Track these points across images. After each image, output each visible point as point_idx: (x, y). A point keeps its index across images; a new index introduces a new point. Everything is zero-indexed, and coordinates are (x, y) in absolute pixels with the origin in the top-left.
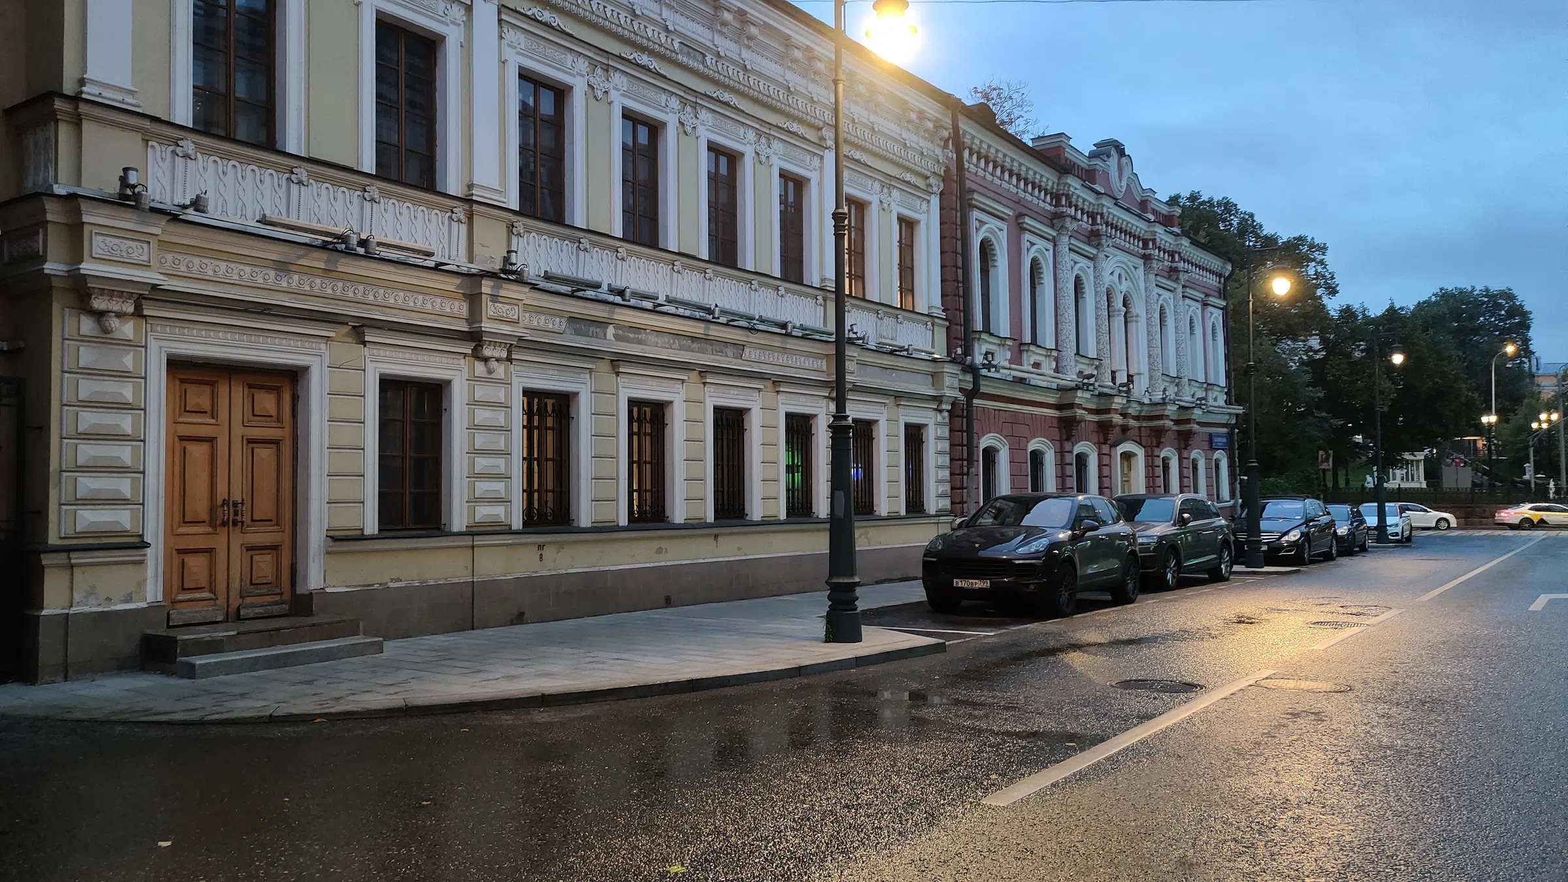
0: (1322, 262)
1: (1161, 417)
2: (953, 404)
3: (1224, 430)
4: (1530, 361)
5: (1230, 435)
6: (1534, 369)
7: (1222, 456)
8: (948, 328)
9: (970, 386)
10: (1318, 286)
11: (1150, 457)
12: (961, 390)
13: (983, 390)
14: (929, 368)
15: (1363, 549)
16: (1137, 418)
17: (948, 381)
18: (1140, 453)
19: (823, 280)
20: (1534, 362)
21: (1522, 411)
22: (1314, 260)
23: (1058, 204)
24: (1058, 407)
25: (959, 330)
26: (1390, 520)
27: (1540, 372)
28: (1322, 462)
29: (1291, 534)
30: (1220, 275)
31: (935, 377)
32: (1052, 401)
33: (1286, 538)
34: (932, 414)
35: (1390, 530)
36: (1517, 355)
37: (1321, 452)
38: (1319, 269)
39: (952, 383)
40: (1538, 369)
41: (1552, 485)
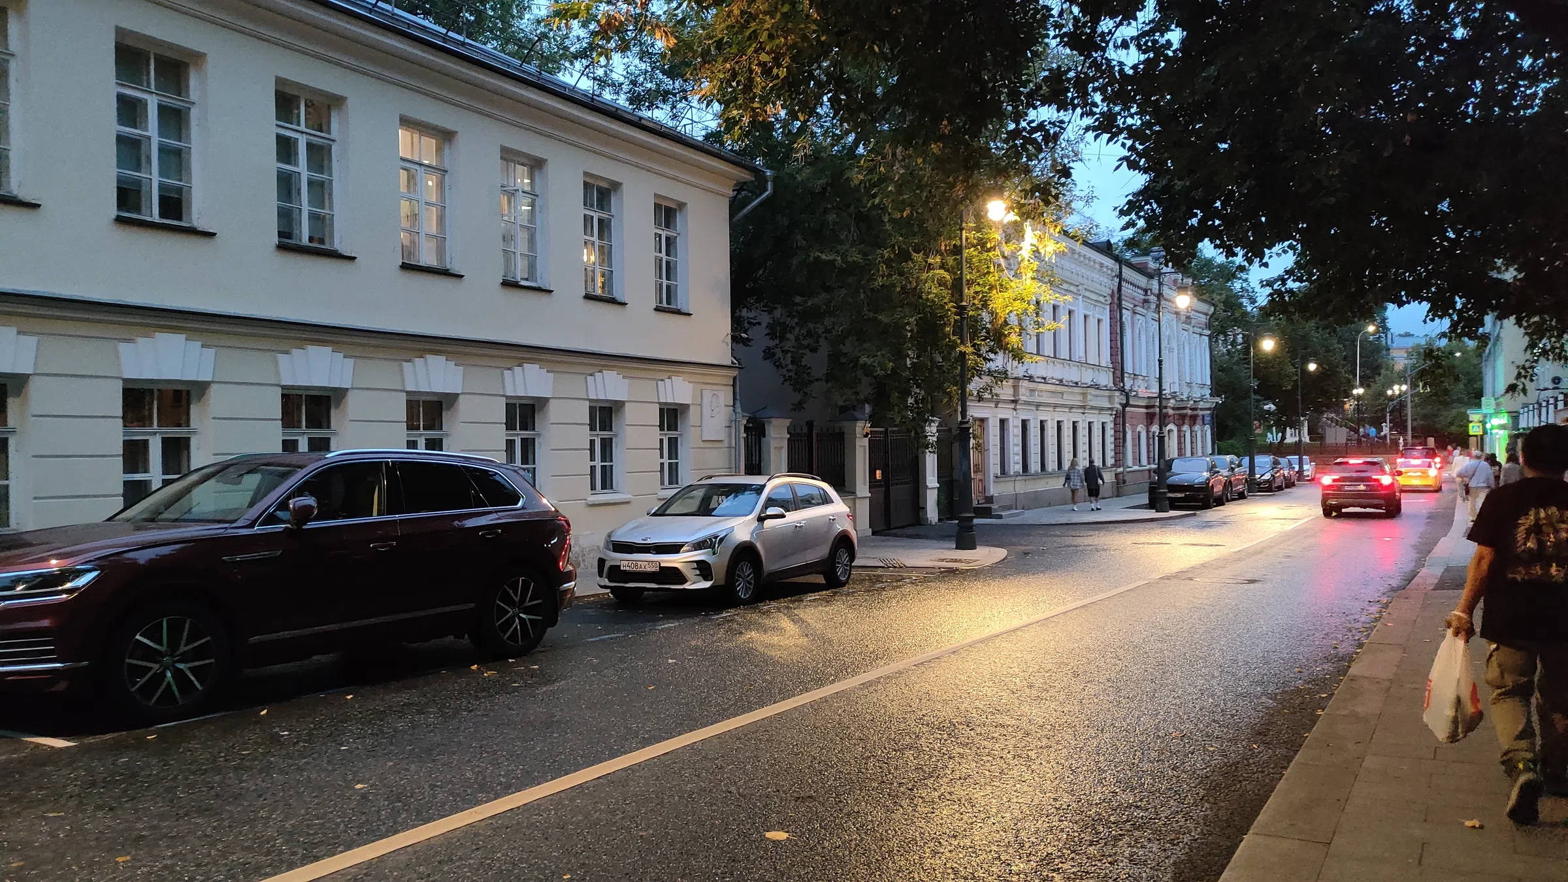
0: (1246, 280)
1: (1184, 408)
2: (1117, 411)
3: (1209, 412)
4: (1386, 336)
5: (1212, 415)
6: (1389, 343)
7: (1207, 428)
8: (1113, 372)
9: (1125, 402)
10: (1242, 296)
11: (1179, 431)
12: (1120, 404)
13: (1131, 403)
14: (1107, 393)
15: (1293, 485)
16: (1173, 409)
17: (1117, 400)
18: (1175, 429)
19: (1080, 357)
20: (1389, 336)
21: (1380, 380)
22: (1240, 278)
23: (1146, 294)
24: (1147, 407)
25: (1118, 373)
26: (1306, 467)
27: (1394, 345)
28: (1256, 428)
29: (1266, 475)
30: (1206, 314)
31: (1110, 398)
32: (1144, 404)
33: (1263, 478)
34: (1109, 416)
35: (1306, 473)
36: (1377, 331)
37: (1255, 422)
38: (1244, 285)
39: (1119, 399)
40: (1392, 342)
41: (1401, 441)
